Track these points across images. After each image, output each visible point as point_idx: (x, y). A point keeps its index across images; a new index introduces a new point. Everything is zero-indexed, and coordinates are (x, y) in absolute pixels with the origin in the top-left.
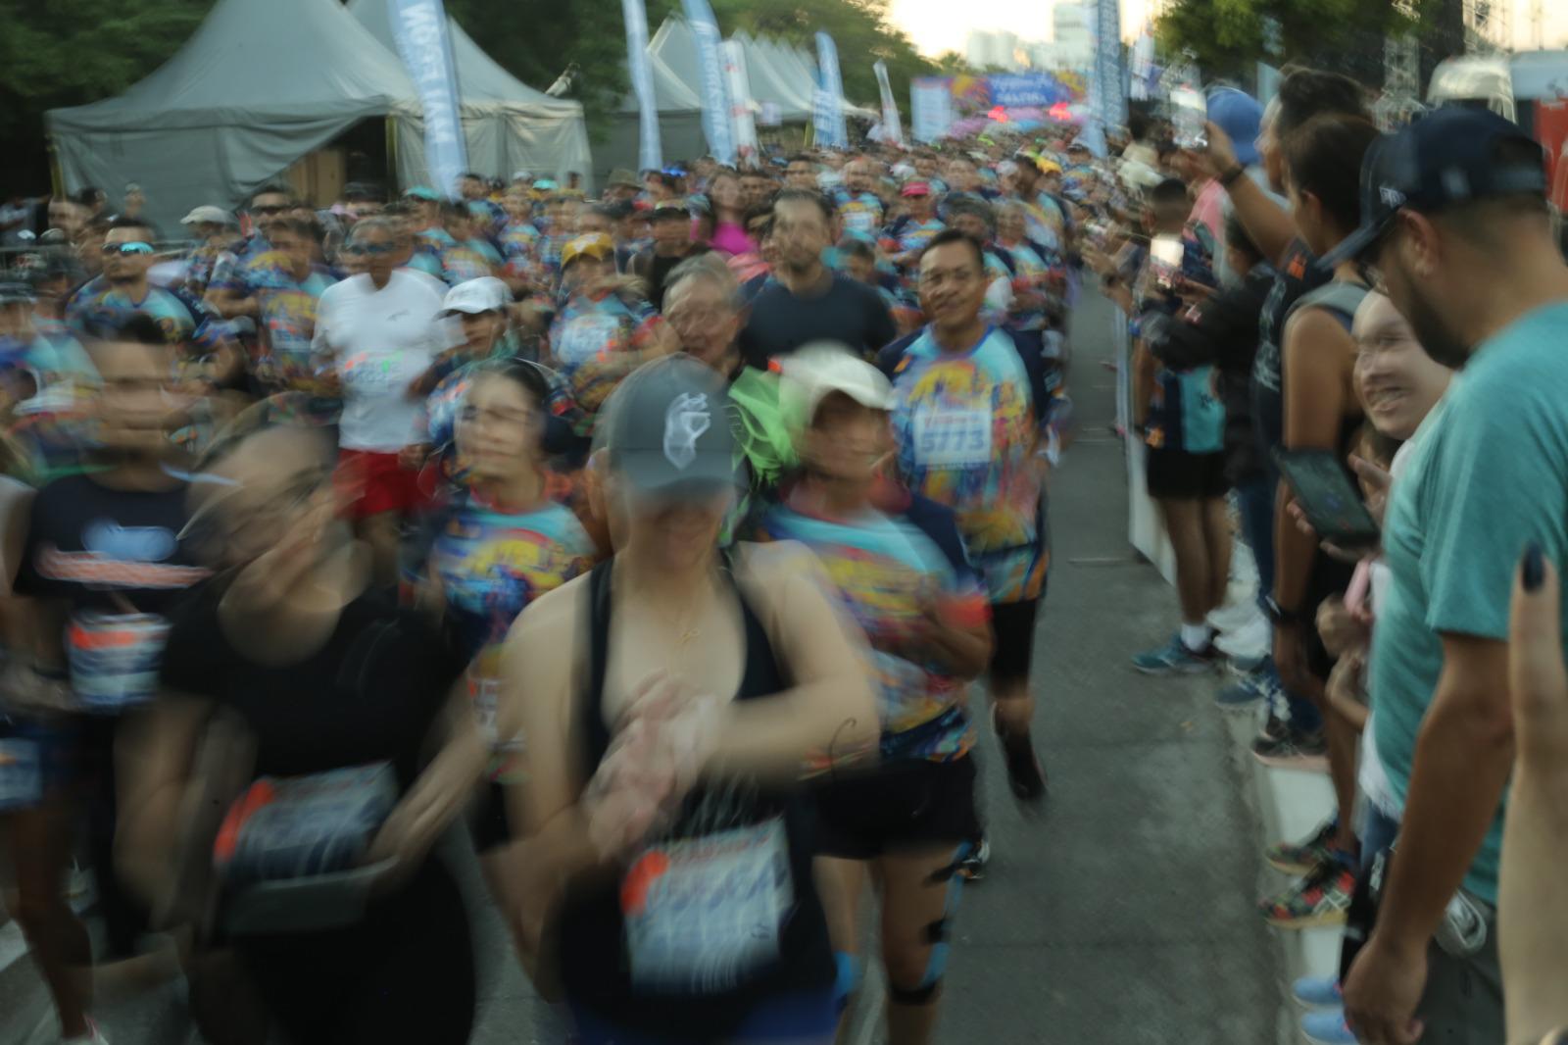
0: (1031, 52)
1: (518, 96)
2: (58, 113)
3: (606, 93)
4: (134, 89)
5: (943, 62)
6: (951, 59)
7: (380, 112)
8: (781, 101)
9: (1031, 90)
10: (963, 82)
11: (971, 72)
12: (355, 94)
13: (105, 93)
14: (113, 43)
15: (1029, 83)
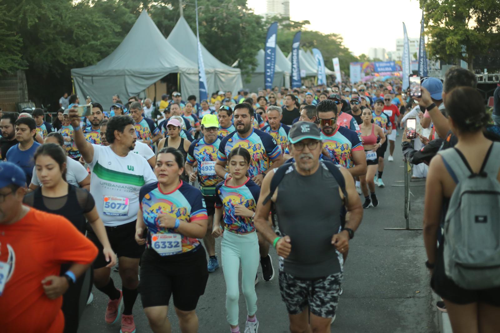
0: (389, 54)
1: (220, 67)
2: (73, 70)
3: (250, 67)
4: (98, 63)
5: (360, 57)
6: (363, 56)
7: (176, 72)
8: (307, 69)
9: (388, 67)
10: (366, 64)
11: (369, 60)
12: (167, 66)
13: (90, 64)
14: (92, 48)
15: (388, 65)
